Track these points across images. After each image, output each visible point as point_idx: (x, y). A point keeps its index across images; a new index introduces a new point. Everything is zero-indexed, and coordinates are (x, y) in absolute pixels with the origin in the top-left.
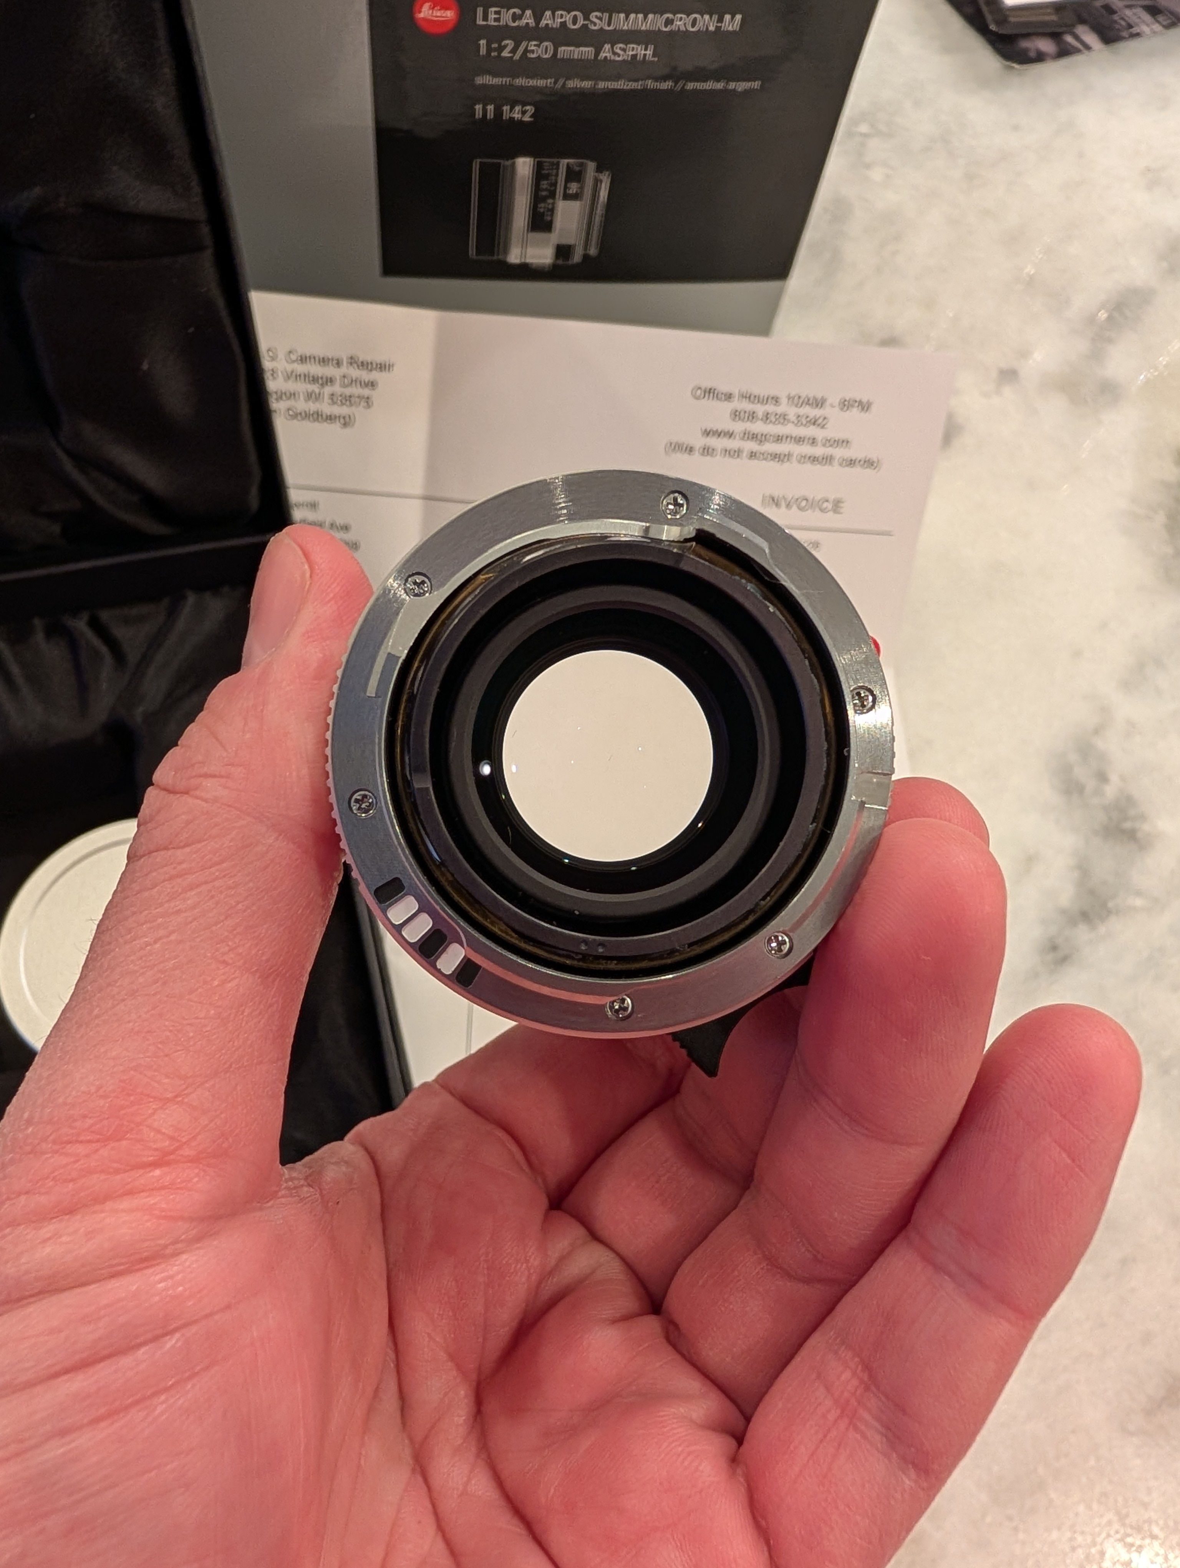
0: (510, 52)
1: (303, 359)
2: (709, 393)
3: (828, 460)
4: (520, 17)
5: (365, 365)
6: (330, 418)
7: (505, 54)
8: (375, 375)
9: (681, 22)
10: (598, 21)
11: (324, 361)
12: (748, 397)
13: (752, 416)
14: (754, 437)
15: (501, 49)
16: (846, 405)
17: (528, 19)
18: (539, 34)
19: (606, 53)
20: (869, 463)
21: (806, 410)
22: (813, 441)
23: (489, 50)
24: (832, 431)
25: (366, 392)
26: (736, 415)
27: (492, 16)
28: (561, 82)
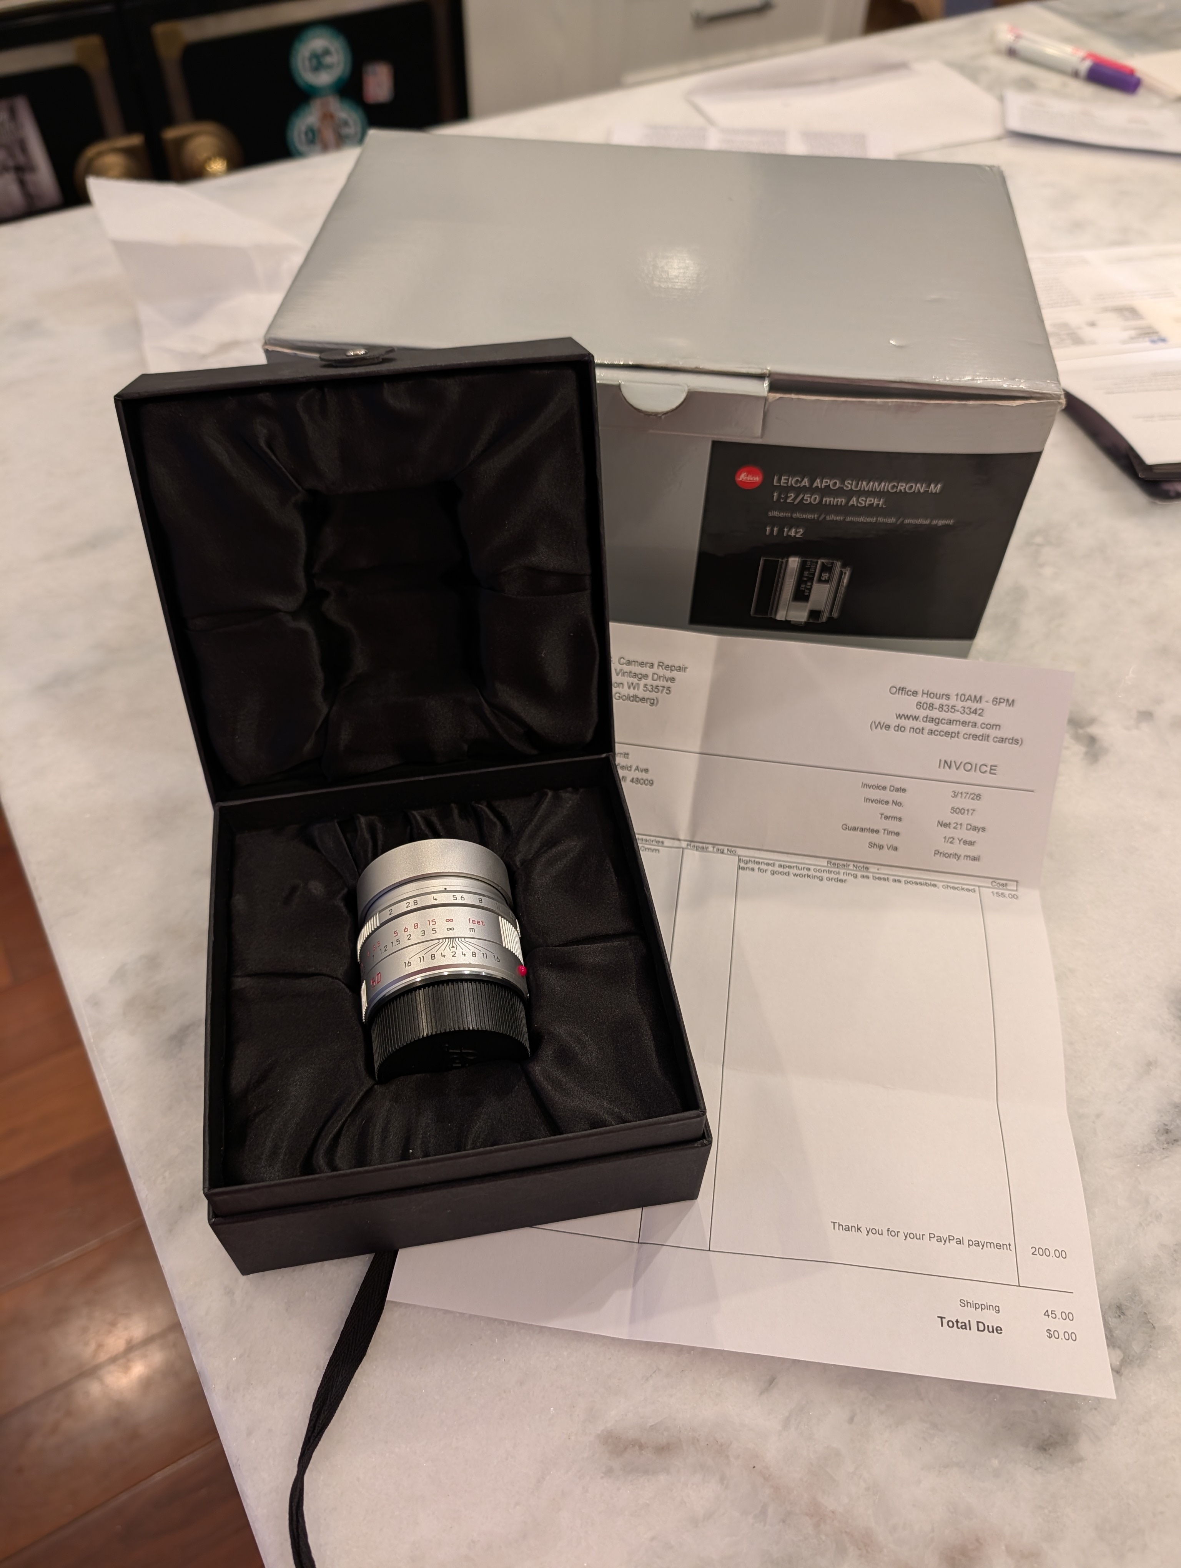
0: (792, 500)
1: (629, 663)
2: (902, 690)
3: (985, 738)
4: (801, 482)
5: (668, 667)
6: (643, 700)
7: (789, 501)
8: (675, 674)
9: (902, 487)
10: (849, 485)
11: (642, 664)
12: (928, 694)
13: (931, 707)
14: (932, 720)
15: (787, 497)
16: (997, 701)
17: (806, 482)
18: (812, 490)
19: (854, 501)
20: (1015, 741)
21: (969, 704)
22: (975, 725)
23: (779, 497)
24: (987, 719)
25: (669, 684)
26: (919, 705)
27: (783, 481)
28: (823, 516)
